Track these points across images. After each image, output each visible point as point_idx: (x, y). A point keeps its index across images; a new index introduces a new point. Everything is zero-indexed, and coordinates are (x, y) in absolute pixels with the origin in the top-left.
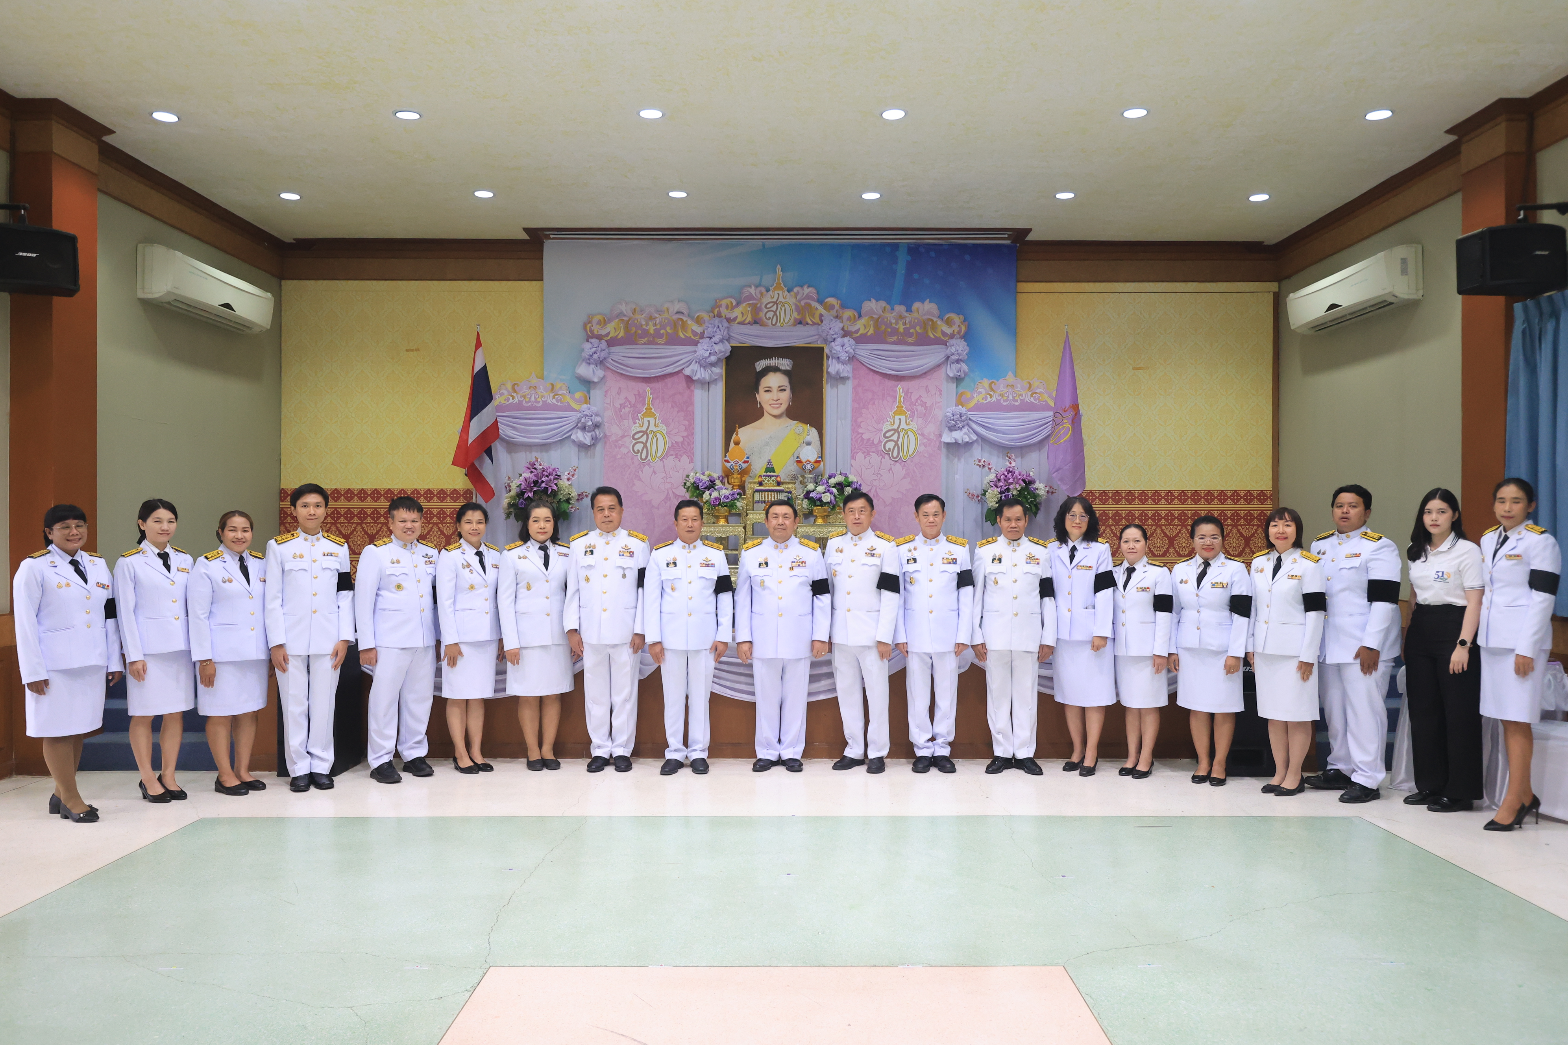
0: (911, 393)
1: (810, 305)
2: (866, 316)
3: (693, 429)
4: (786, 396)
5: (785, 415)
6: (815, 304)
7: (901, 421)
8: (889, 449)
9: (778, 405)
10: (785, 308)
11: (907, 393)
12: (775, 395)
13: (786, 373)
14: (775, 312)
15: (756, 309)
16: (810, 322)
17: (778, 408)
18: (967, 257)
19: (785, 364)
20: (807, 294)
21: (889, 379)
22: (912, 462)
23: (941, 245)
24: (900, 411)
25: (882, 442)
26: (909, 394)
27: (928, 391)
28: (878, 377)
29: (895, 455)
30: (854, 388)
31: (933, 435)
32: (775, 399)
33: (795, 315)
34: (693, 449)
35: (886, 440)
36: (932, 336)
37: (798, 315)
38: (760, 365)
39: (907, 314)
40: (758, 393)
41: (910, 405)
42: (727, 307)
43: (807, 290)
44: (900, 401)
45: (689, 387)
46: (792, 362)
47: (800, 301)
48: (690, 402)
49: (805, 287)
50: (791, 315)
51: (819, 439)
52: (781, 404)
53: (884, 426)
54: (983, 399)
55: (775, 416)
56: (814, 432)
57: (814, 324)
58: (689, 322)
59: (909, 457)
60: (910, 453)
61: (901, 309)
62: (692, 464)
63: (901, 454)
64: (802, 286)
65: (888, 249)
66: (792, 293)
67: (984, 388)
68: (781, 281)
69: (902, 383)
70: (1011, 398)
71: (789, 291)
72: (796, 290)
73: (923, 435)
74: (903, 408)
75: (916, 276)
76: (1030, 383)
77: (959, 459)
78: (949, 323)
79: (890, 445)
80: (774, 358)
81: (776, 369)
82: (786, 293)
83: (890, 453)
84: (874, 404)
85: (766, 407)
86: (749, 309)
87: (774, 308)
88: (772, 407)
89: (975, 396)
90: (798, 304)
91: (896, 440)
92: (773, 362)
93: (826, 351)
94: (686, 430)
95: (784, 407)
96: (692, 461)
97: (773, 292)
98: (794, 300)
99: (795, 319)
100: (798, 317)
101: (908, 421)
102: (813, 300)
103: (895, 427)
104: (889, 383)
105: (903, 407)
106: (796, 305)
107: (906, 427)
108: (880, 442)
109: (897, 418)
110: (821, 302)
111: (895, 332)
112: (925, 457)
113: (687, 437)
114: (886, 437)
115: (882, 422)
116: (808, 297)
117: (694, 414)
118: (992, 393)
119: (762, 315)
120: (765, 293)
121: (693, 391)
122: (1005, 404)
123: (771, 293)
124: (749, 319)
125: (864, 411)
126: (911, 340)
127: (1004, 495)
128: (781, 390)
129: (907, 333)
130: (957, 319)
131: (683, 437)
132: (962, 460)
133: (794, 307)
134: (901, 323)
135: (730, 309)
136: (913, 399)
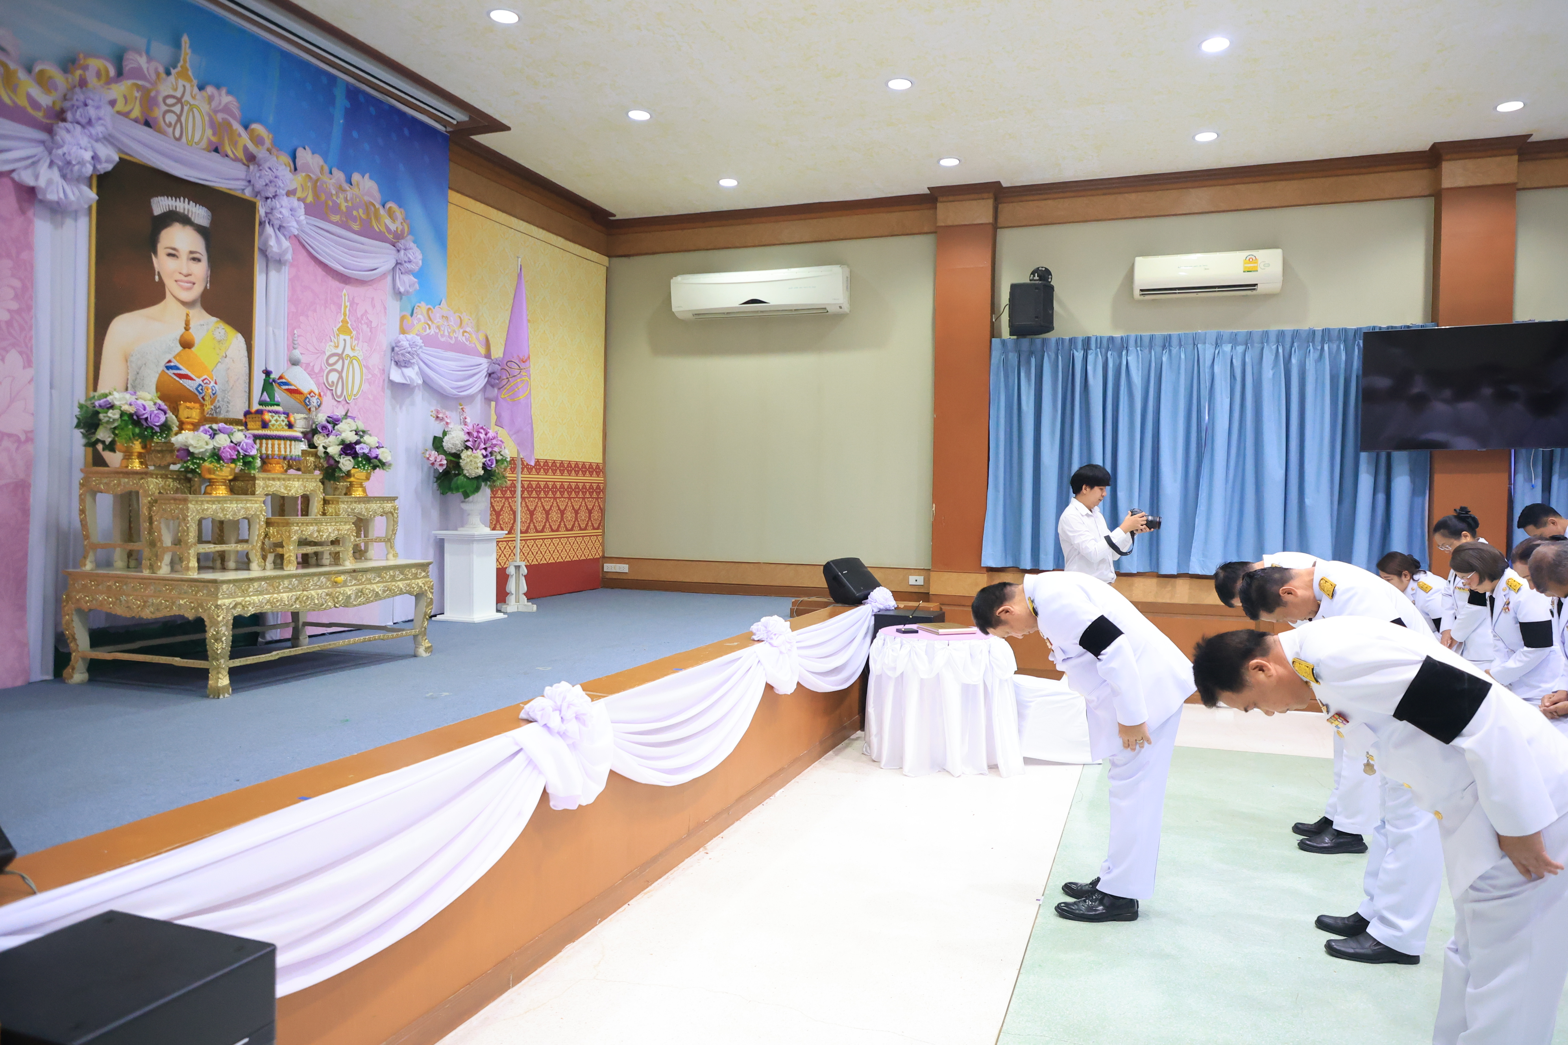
0: (357, 304)
1: (230, 125)
2: (303, 172)
3: (31, 298)
4: (200, 271)
5: (199, 305)
6: (237, 127)
7: (344, 343)
8: (333, 382)
9: (189, 285)
10: (194, 117)
11: (352, 303)
12: (182, 264)
13: (200, 230)
14: (179, 117)
15: (149, 101)
16: (230, 153)
17: (189, 289)
18: (406, 132)
19: (200, 214)
20: (226, 105)
21: (332, 278)
22: (356, 404)
23: (381, 102)
24: (344, 329)
25: (324, 372)
26: (355, 305)
27: (374, 307)
28: (320, 272)
29: (339, 393)
30: (290, 280)
31: (377, 370)
32: (185, 272)
33: (209, 132)
34: (31, 338)
35: (329, 368)
36: (378, 230)
37: (214, 134)
38: (161, 205)
39: (346, 186)
40: (155, 253)
41: (355, 321)
42: (98, 75)
43: (226, 99)
44: (345, 314)
45: (23, 211)
46: (210, 214)
47: (216, 112)
48: (25, 243)
49: (224, 91)
50: (204, 131)
51: (246, 354)
52: (194, 284)
53: (327, 348)
54: (423, 328)
55: (184, 303)
56: (237, 341)
57: (236, 159)
58: (22, 75)
59: (353, 397)
60: (355, 393)
61: (339, 175)
62: (30, 372)
63: (345, 393)
64: (218, 87)
65: (324, 80)
66: (204, 93)
67: (422, 314)
68: (188, 65)
69: (347, 287)
70: (446, 333)
71: (201, 88)
72: (210, 90)
73: (367, 367)
74: (349, 325)
75: (355, 134)
76: (460, 318)
77: (401, 408)
78: (391, 214)
79: (334, 377)
80: (182, 199)
81: (185, 220)
82: (196, 90)
83: (334, 388)
84: (315, 311)
85: (169, 284)
86: (138, 95)
87: (177, 108)
88: (181, 287)
89: (415, 323)
90: (212, 114)
91: (340, 370)
92: (182, 205)
93: (261, 211)
94: (16, 297)
95: (198, 290)
96: (28, 363)
97: (176, 79)
98: (205, 107)
99: (210, 142)
100: (213, 139)
101: (353, 345)
102: (234, 117)
103: (339, 351)
104: (334, 284)
105: (348, 323)
106: (210, 116)
107: (351, 354)
108: (321, 370)
109: (342, 337)
110: (246, 127)
111: (336, 209)
112: (369, 399)
113: (19, 312)
114: (330, 365)
115: (324, 340)
116: (226, 109)
117: (32, 267)
118: (430, 323)
119: (158, 113)
120: (163, 75)
121: (30, 222)
122: (443, 340)
123: (172, 78)
124: (136, 113)
125: (302, 318)
126: (356, 227)
127: (488, 459)
128: (194, 259)
129: (348, 214)
130: (399, 213)
131: (9, 311)
132: (404, 408)
133: (207, 118)
134: (341, 196)
135: (103, 79)
136: (359, 316)
